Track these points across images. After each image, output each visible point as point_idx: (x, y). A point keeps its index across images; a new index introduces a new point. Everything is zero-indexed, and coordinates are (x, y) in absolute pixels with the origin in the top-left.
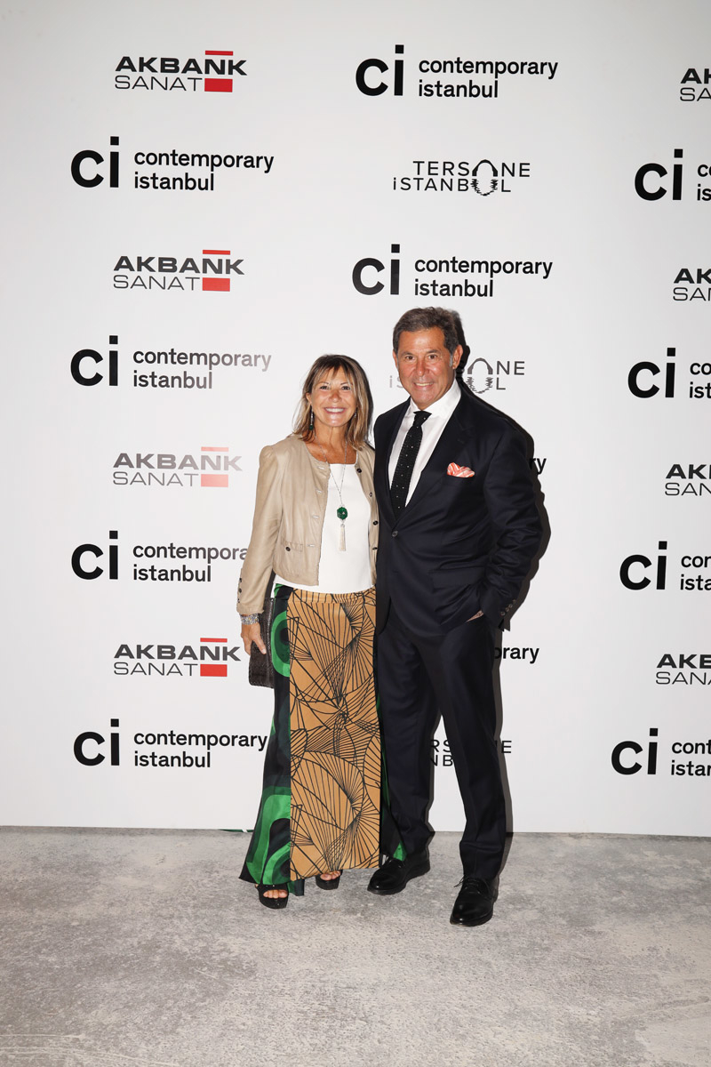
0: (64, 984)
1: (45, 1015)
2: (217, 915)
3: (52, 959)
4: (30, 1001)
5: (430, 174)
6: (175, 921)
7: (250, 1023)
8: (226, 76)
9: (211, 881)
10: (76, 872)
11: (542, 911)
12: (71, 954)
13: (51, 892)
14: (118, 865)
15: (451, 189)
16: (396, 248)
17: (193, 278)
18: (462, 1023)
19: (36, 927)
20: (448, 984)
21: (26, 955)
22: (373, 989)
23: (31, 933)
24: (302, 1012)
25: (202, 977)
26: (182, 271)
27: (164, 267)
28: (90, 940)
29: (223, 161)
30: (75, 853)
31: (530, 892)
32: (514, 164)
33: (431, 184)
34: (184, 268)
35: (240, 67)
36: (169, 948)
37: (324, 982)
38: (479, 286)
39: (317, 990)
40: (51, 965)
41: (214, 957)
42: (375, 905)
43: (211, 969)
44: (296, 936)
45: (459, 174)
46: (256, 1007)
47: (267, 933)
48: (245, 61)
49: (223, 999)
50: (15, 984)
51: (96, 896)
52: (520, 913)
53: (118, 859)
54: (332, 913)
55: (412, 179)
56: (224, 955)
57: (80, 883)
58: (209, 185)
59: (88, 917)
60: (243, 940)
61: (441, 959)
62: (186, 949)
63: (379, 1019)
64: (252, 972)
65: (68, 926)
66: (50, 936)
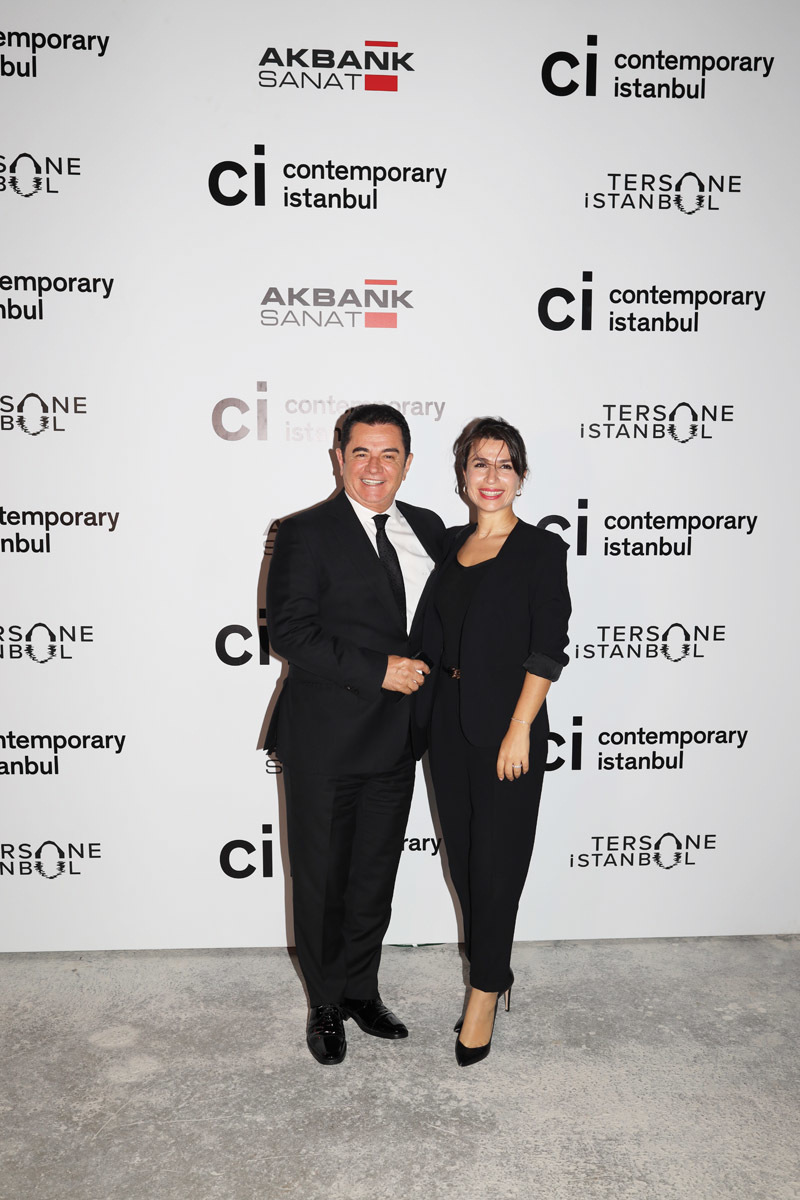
0: (286, 1151)
1: (282, 1191)
2: (424, 1054)
3: (260, 1118)
4: (257, 1174)
5: (626, 189)
6: (381, 1063)
7: (516, 1189)
8: (390, 72)
9: (401, 1010)
10: (244, 1005)
11: (785, 1033)
12: (280, 1112)
13: (225, 1031)
14: (287, 994)
15: (651, 207)
16: (587, 276)
17: (353, 313)
18: (754, 1177)
19: (225, 1079)
20: (718, 1130)
21: (227, 1114)
22: (637, 1139)
23: (223, 1086)
24: (569, 1173)
25: (439, 1133)
26: (341, 304)
27: (320, 300)
28: (293, 1091)
29: (387, 174)
30: (232, 980)
31: (763, 1010)
32: (722, 177)
33: (628, 201)
34: (343, 301)
35: (407, 61)
36: (387, 1098)
37: (579, 1133)
38: (682, 320)
39: (574, 1146)
40: (262, 1125)
41: (443, 1107)
42: (598, 1034)
43: (445, 1123)
44: (524, 1076)
45: (661, 189)
46: (514, 1169)
47: (489, 1074)
48: (412, 54)
49: (474, 1161)
50: (230, 1152)
51: (278, 1034)
52: (761, 1037)
53: (285, 986)
54: (553, 1045)
55: (606, 195)
56: (453, 1103)
57: (254, 1019)
58: (372, 202)
59: (280, 1062)
60: (466, 1084)
61: (698, 1099)
62: (407, 1098)
63: (659, 1178)
64: (493, 1125)
65: (261, 1074)
66: (246, 1089)
